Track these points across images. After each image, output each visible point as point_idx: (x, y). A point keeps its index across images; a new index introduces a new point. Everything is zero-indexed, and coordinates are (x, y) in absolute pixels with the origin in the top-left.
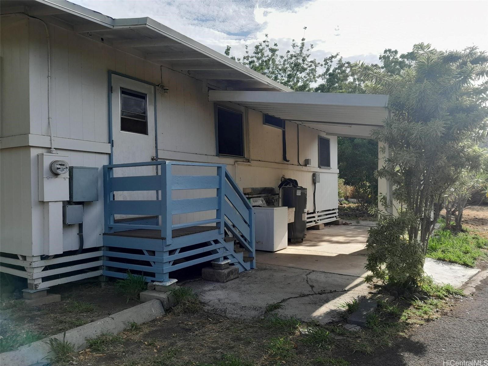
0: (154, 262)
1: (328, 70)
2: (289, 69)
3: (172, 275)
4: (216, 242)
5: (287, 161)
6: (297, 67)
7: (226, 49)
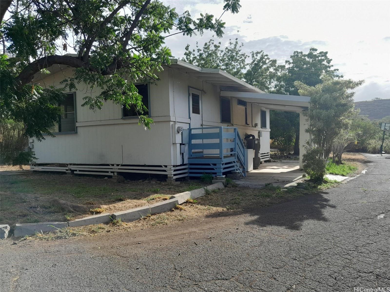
0: (216, 168)
1: (254, 61)
2: (227, 59)
3: (224, 174)
4: (234, 162)
5: (248, 125)
6: (232, 58)
7: (187, 46)
